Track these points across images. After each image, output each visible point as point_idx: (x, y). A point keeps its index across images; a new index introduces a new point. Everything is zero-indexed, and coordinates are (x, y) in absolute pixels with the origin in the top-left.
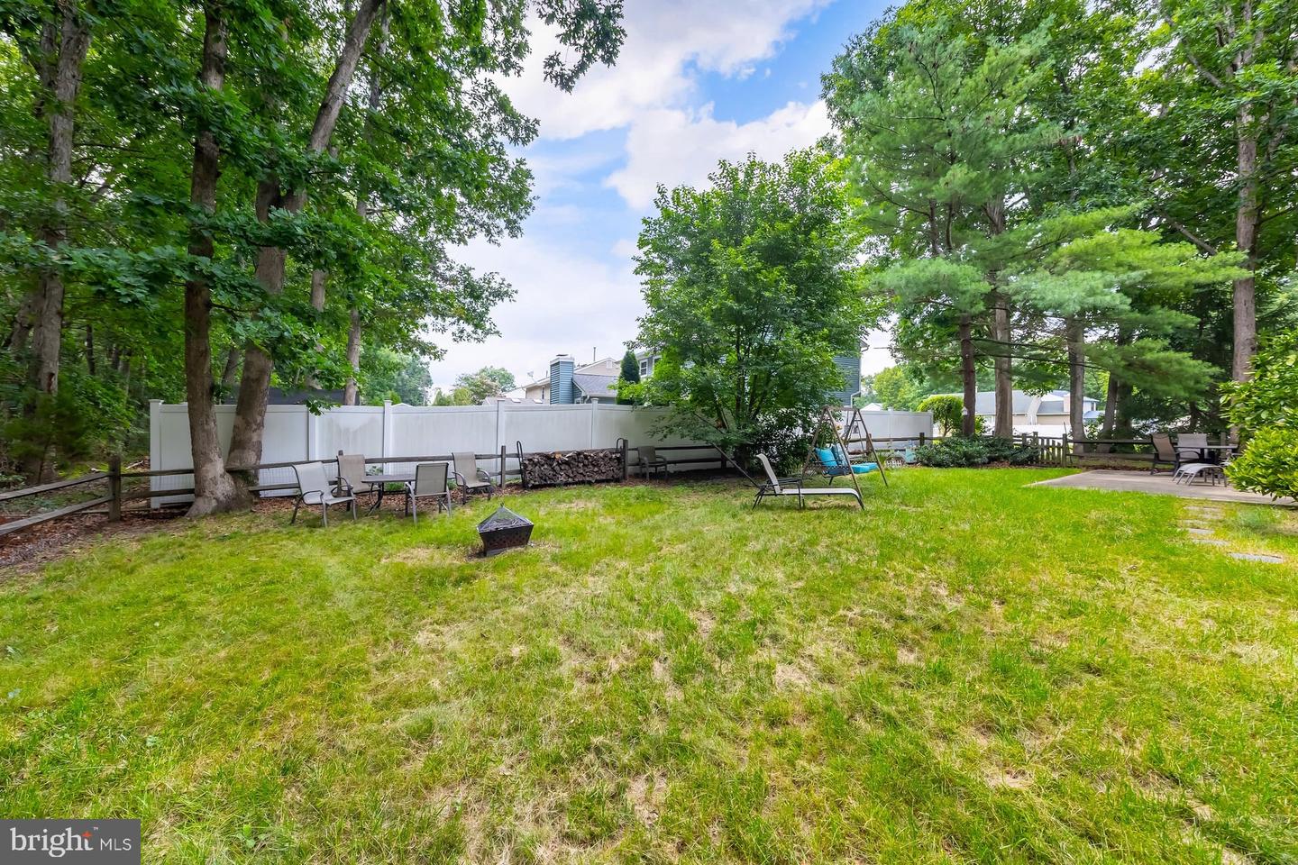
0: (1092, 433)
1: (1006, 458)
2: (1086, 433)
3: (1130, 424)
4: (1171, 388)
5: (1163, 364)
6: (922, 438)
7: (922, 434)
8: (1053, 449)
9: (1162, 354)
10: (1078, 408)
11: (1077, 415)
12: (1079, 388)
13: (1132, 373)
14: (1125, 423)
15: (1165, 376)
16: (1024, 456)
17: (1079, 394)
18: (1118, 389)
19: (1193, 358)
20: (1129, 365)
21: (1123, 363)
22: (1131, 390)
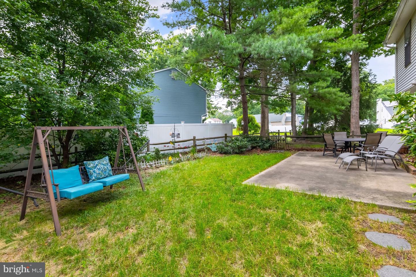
0: (299, 130)
1: (259, 146)
2: (297, 130)
3: (313, 125)
4: (330, 108)
5: (328, 95)
6: (226, 136)
7: (226, 135)
8: (281, 141)
9: (327, 90)
10: (294, 119)
11: (293, 122)
12: (294, 110)
13: (314, 101)
14: (311, 125)
15: (329, 102)
16: (267, 145)
17: (294, 112)
18: (309, 110)
19: (341, 91)
20: (313, 96)
21: (310, 95)
22: (313, 111)
